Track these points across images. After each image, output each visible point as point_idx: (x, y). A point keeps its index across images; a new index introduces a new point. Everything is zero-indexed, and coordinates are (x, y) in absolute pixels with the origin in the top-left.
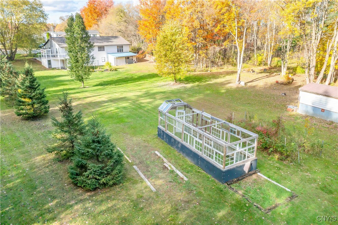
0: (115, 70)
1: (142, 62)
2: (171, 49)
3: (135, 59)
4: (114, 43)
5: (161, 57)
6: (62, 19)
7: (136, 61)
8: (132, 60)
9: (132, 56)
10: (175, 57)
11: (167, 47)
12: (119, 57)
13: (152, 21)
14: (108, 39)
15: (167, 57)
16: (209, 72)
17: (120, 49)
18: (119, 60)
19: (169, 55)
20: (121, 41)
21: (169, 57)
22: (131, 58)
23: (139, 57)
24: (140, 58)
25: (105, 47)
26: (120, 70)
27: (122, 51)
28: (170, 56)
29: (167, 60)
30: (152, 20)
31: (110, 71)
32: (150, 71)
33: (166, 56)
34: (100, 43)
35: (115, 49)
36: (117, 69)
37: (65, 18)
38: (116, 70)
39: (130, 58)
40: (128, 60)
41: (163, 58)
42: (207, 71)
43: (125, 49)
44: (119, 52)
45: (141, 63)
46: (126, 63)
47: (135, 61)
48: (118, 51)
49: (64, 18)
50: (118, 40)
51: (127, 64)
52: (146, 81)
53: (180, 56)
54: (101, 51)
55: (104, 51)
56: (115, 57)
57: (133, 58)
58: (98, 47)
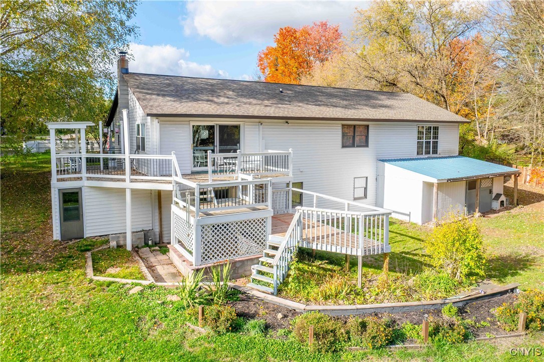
3: (498, 189)
7: (503, 198)
8: (491, 192)
12: (448, 180)
17: (429, 140)
22: (488, 183)
39: (485, 184)
43: (444, 141)
44: (424, 155)
47: (501, 199)
48: (420, 151)
54: (353, 146)
55: (367, 146)
56: (434, 181)
57: (492, 184)
58: (343, 125)
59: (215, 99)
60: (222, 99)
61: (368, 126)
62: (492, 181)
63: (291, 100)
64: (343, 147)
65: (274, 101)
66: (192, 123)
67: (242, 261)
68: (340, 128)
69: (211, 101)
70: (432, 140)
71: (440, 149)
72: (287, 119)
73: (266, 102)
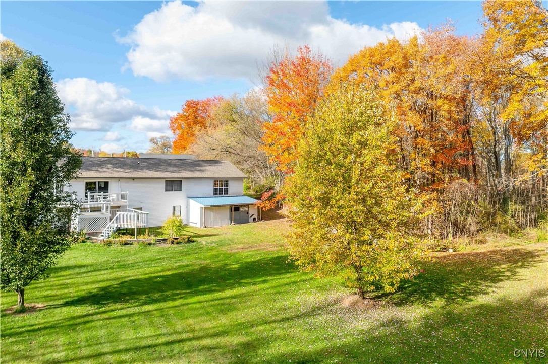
0: (186, 240)
1: (270, 219)
2: (347, 180)
3: (253, 212)
4: (206, 173)
5: (310, 207)
6: (154, 143)
7: (255, 217)
8: (248, 213)
9: (248, 205)
10: (360, 207)
11: (333, 170)
12: (211, 206)
13: (295, 122)
14: (195, 164)
15: (332, 207)
16: (451, 251)
17: (221, 187)
18: (211, 214)
19: (337, 198)
20: (228, 169)
21: (338, 207)
22: (245, 209)
23: (262, 208)
24: (264, 209)
25: (182, 181)
26: (203, 241)
27: (226, 192)
28: (341, 202)
29: (332, 217)
30: (296, 119)
31: (172, 242)
32: (283, 246)
33: (325, 201)
34: (172, 172)
35: (209, 188)
36: (195, 239)
37: (159, 140)
38: (190, 241)
39: (242, 209)
40: (237, 213)
41: (316, 210)
42: (445, 249)
43: (232, 188)
44: (218, 195)
45: (268, 222)
46: (231, 222)
47: (253, 217)
48: (215, 193)
49: (157, 141)
50: (220, 168)
51: (233, 223)
52: (262, 286)
53: (378, 204)
54: (172, 191)
55: (181, 190)
56: (203, 206)
57: (249, 209)
58: (166, 181)
59: (99, 169)
60: (104, 169)
61: (181, 181)
62: (249, 208)
63: (142, 168)
64: (166, 191)
65: (132, 170)
66: (85, 181)
67: (96, 233)
68: (164, 182)
69: (97, 170)
70: (224, 187)
71: (229, 192)
72: (133, 179)
73: (127, 171)
